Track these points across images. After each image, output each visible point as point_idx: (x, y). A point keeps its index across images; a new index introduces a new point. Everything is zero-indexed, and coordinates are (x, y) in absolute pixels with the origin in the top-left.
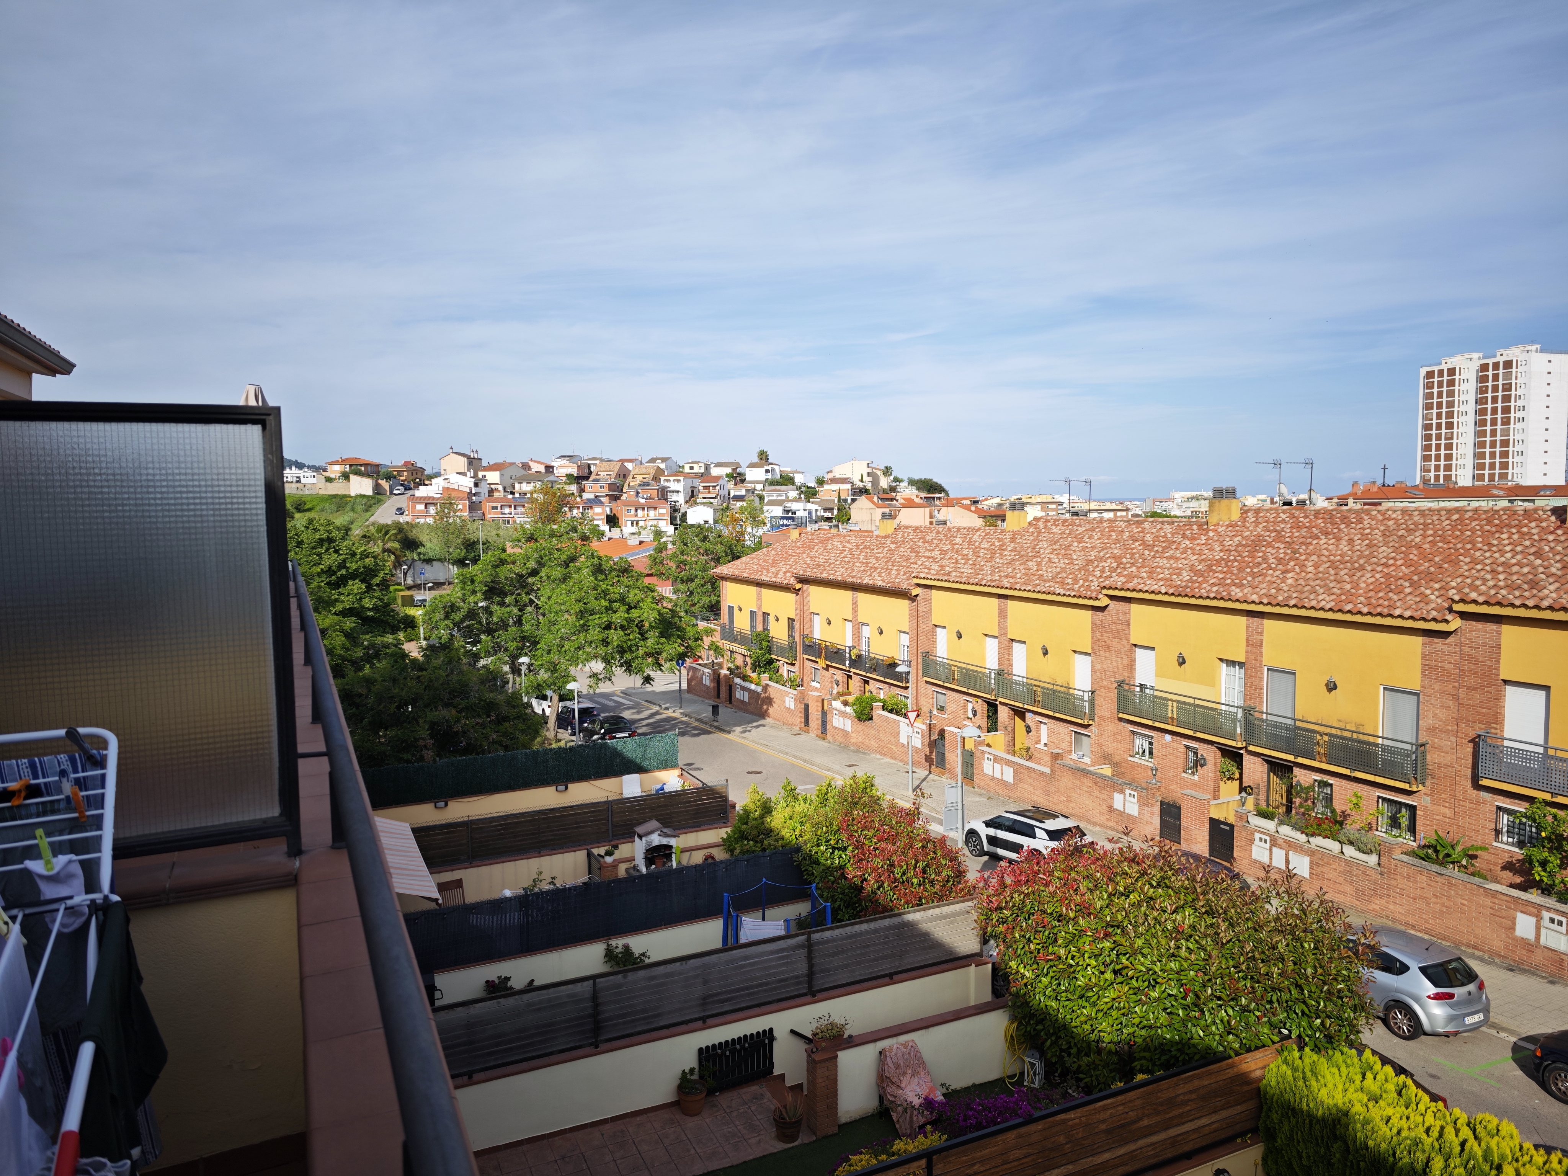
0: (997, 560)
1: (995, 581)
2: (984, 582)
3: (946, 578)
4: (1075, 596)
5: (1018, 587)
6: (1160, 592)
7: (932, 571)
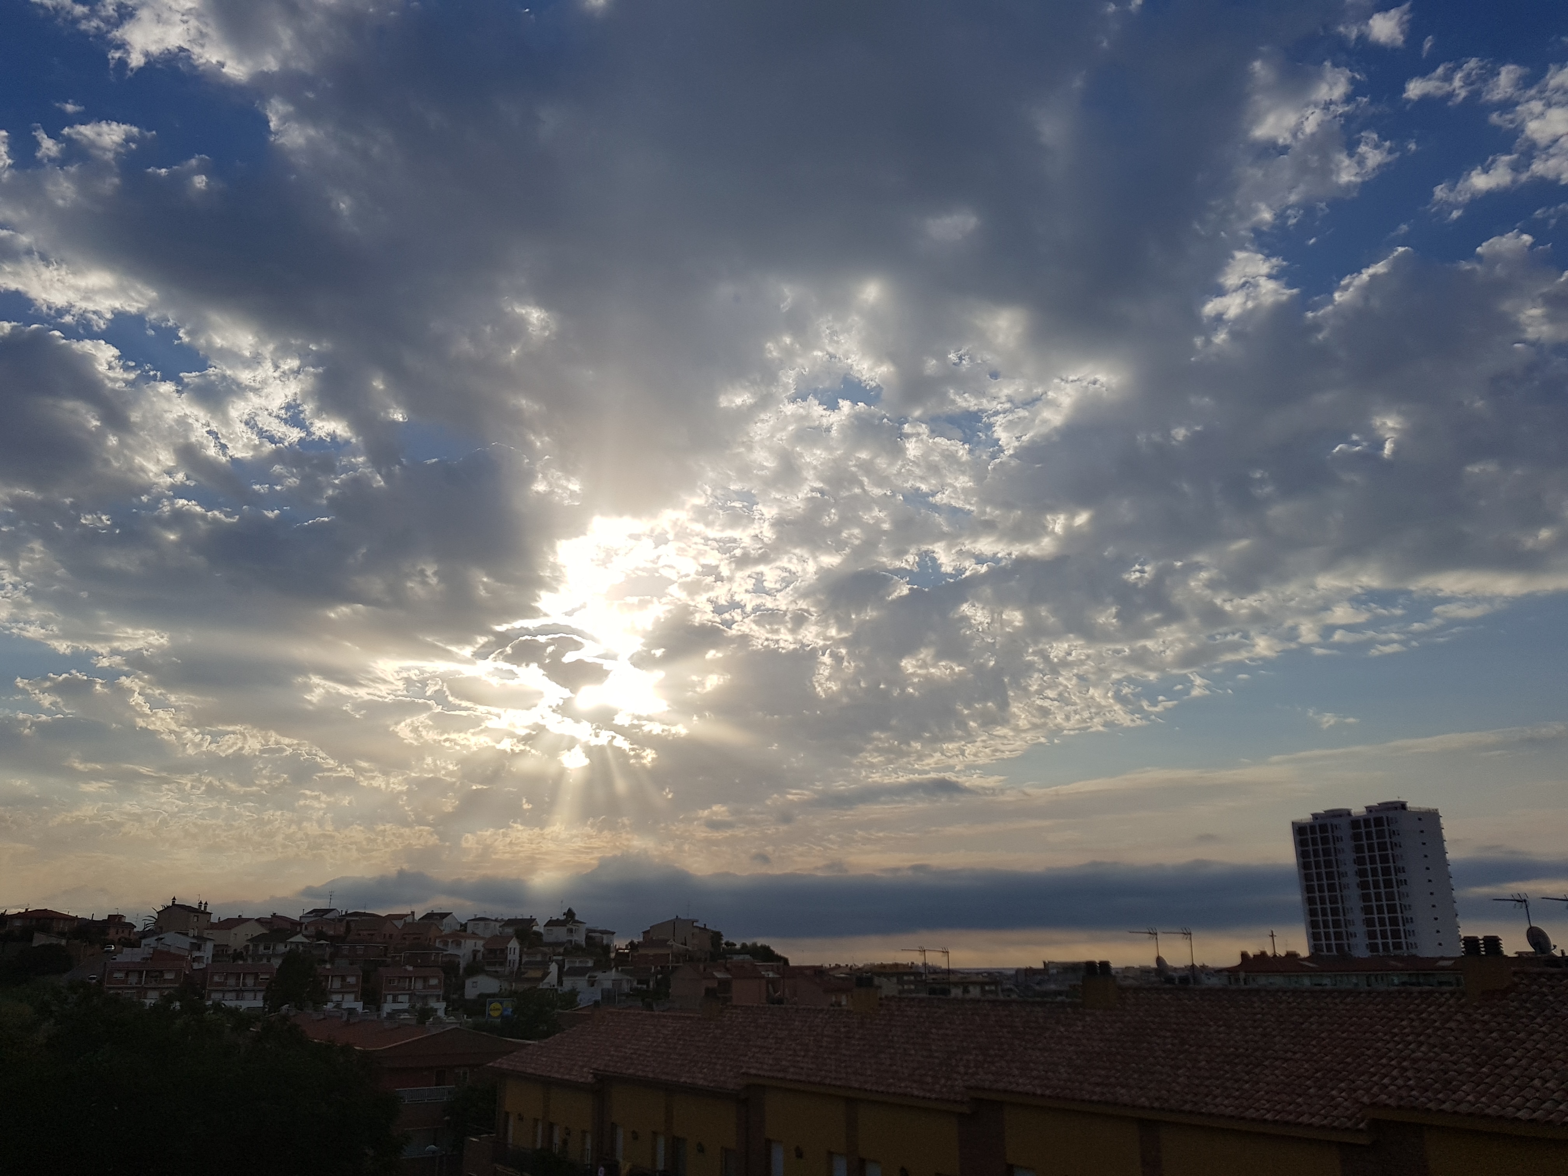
0: (844, 1052)
1: (840, 1079)
2: (828, 1081)
3: (780, 1075)
4: (936, 1099)
5: (868, 1086)
6: (1034, 1094)
7: (765, 1067)
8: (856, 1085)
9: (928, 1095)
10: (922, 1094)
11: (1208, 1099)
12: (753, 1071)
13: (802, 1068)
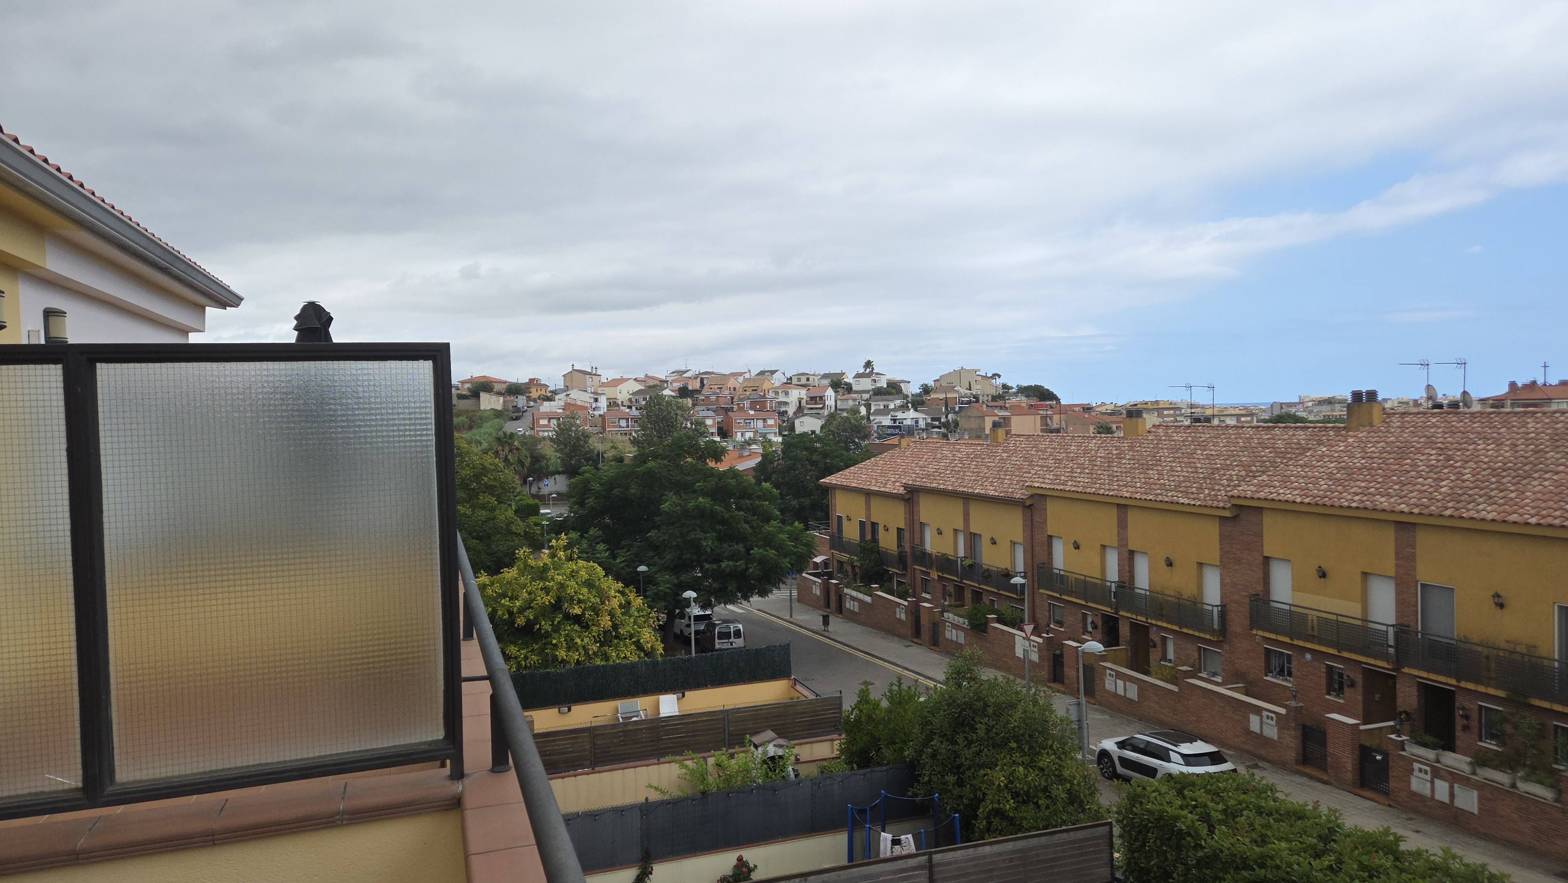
0: (1116, 469)
1: (1114, 490)
2: (1102, 492)
3: (1061, 487)
4: (1200, 505)
5: (1138, 496)
6: (1294, 502)
7: (1047, 481)
8: (1128, 495)
9: (1193, 503)
10: (1187, 502)
11: (1470, 506)
12: (1037, 485)
13: (1079, 482)
